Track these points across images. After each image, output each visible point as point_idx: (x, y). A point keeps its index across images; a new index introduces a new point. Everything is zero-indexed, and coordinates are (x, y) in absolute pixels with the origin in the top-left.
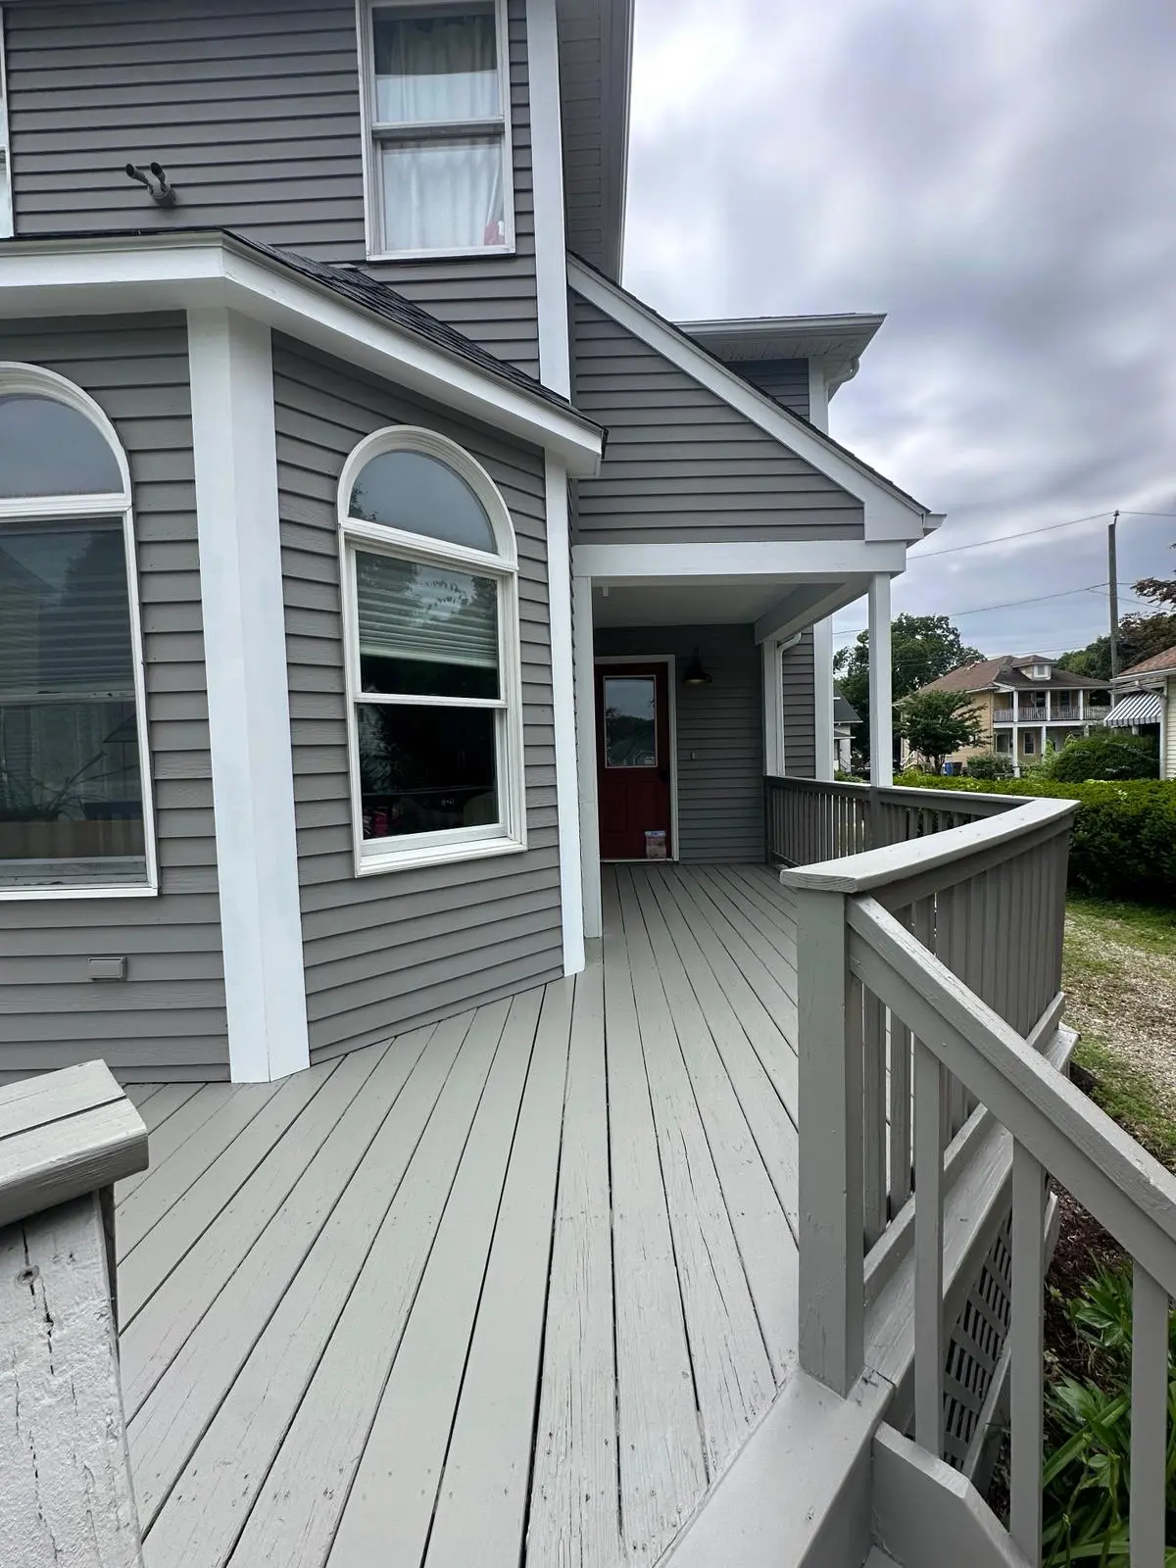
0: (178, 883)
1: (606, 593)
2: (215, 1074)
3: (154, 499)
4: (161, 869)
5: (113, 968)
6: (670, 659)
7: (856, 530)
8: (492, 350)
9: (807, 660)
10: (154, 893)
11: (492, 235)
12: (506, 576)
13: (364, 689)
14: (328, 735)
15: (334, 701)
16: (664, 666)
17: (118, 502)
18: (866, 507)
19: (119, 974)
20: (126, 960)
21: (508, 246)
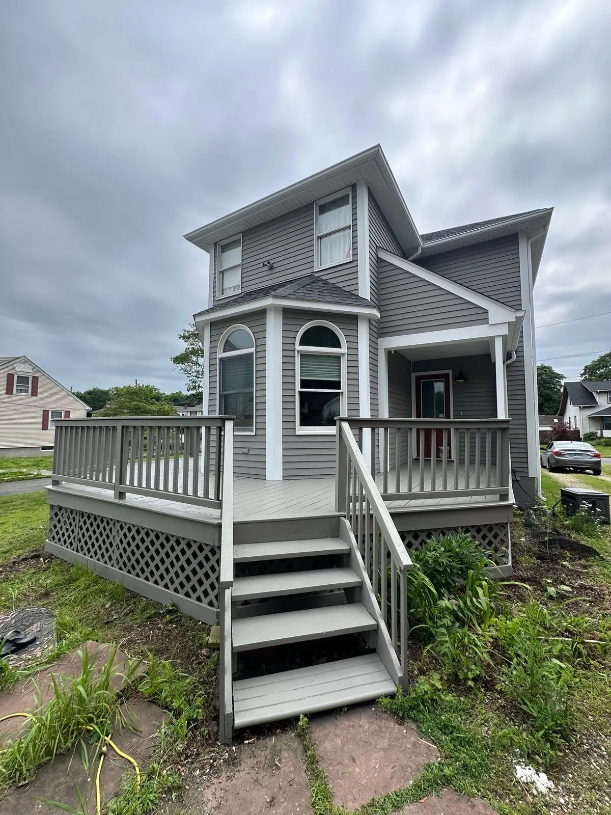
0: (259, 432)
1: (393, 353)
2: (263, 477)
3: (260, 349)
4: (256, 429)
5: (246, 451)
6: (450, 372)
7: (485, 320)
8: (345, 289)
9: (521, 368)
10: (254, 434)
11: (348, 256)
12: (344, 354)
13: (301, 388)
14: (291, 399)
15: (293, 391)
16: (448, 374)
17: (253, 350)
18: (489, 312)
19: (247, 452)
20: (249, 449)
21: (350, 259)
